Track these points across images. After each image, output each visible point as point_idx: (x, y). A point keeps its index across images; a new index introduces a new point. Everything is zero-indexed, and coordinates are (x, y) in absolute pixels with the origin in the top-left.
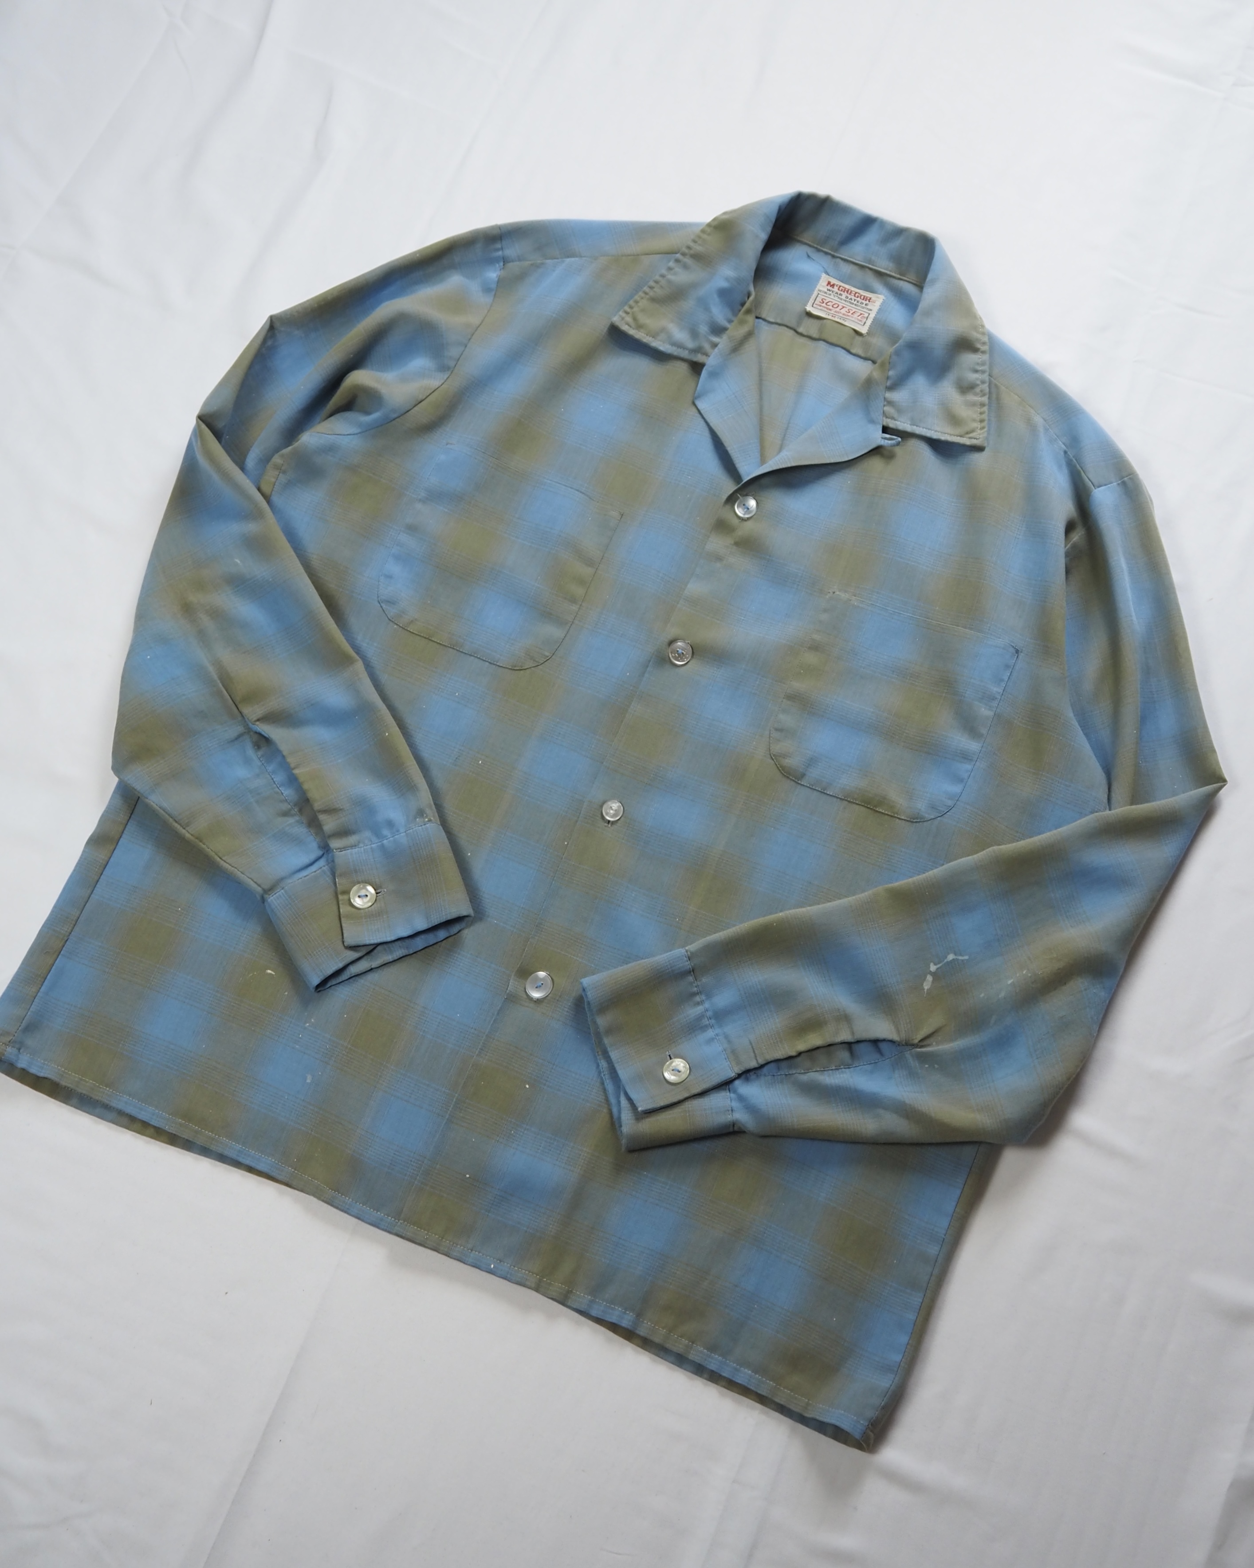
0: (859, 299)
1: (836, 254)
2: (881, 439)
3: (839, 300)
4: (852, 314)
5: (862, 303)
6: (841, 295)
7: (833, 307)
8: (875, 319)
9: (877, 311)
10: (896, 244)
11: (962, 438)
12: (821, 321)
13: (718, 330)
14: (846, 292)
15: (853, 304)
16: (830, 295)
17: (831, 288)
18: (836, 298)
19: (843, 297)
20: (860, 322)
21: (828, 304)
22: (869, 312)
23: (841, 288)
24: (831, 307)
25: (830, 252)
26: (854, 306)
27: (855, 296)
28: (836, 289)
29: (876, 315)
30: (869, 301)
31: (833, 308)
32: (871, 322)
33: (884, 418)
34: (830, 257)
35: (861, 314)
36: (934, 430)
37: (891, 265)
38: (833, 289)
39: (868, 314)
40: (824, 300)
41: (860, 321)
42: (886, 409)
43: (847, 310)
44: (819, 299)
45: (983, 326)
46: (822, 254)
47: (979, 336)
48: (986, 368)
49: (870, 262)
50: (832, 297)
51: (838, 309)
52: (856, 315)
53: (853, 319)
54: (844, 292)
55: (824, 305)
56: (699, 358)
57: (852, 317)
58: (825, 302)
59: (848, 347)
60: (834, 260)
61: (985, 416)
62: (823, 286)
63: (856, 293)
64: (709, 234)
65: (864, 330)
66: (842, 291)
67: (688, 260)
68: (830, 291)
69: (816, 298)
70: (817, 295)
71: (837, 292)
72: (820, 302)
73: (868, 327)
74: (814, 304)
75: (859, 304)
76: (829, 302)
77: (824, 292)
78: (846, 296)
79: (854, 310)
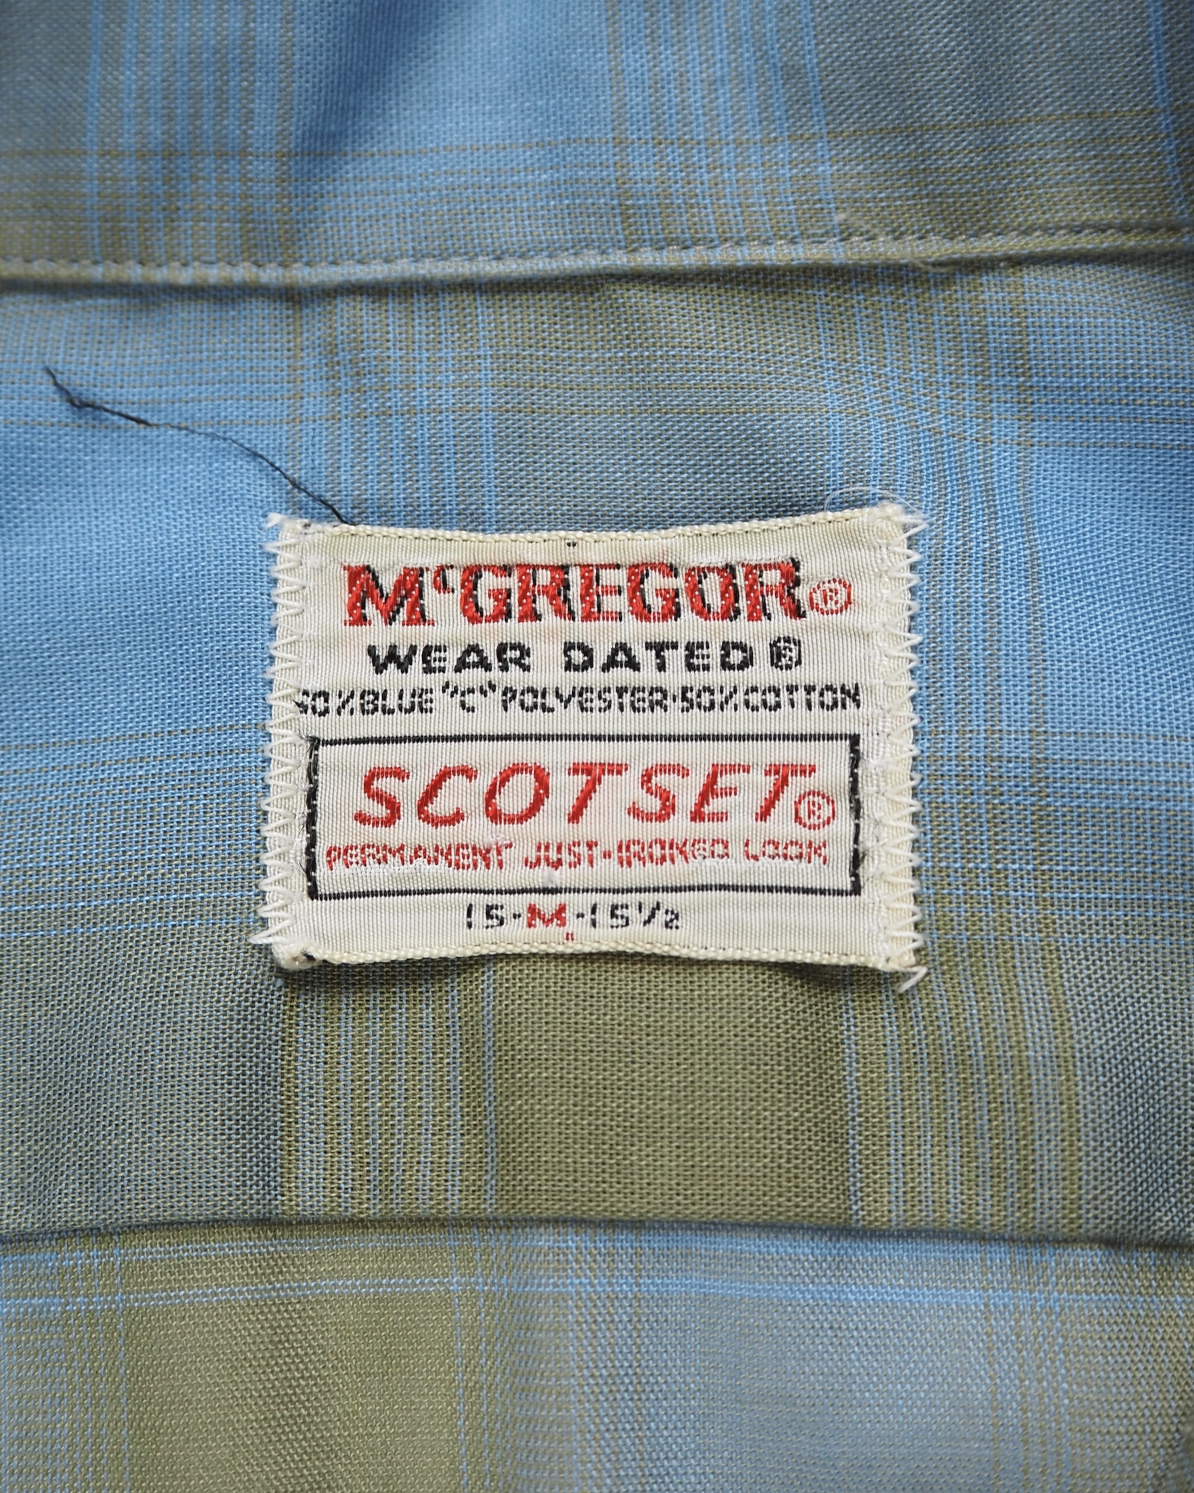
4: (697, 816)
7: (495, 816)
9: (906, 684)
14: (543, 604)
19: (548, 668)
21: (441, 806)
23: (488, 581)
25: (243, 273)
27: (643, 612)
30: (796, 612)
31: (505, 832)
38: (421, 635)
68: (403, 667)
69: (312, 795)
70: (305, 761)
71: (473, 649)
72: (361, 818)
73: (908, 885)
74: (320, 851)
75: (716, 677)
76: (444, 775)
77: (356, 702)
78: (569, 647)
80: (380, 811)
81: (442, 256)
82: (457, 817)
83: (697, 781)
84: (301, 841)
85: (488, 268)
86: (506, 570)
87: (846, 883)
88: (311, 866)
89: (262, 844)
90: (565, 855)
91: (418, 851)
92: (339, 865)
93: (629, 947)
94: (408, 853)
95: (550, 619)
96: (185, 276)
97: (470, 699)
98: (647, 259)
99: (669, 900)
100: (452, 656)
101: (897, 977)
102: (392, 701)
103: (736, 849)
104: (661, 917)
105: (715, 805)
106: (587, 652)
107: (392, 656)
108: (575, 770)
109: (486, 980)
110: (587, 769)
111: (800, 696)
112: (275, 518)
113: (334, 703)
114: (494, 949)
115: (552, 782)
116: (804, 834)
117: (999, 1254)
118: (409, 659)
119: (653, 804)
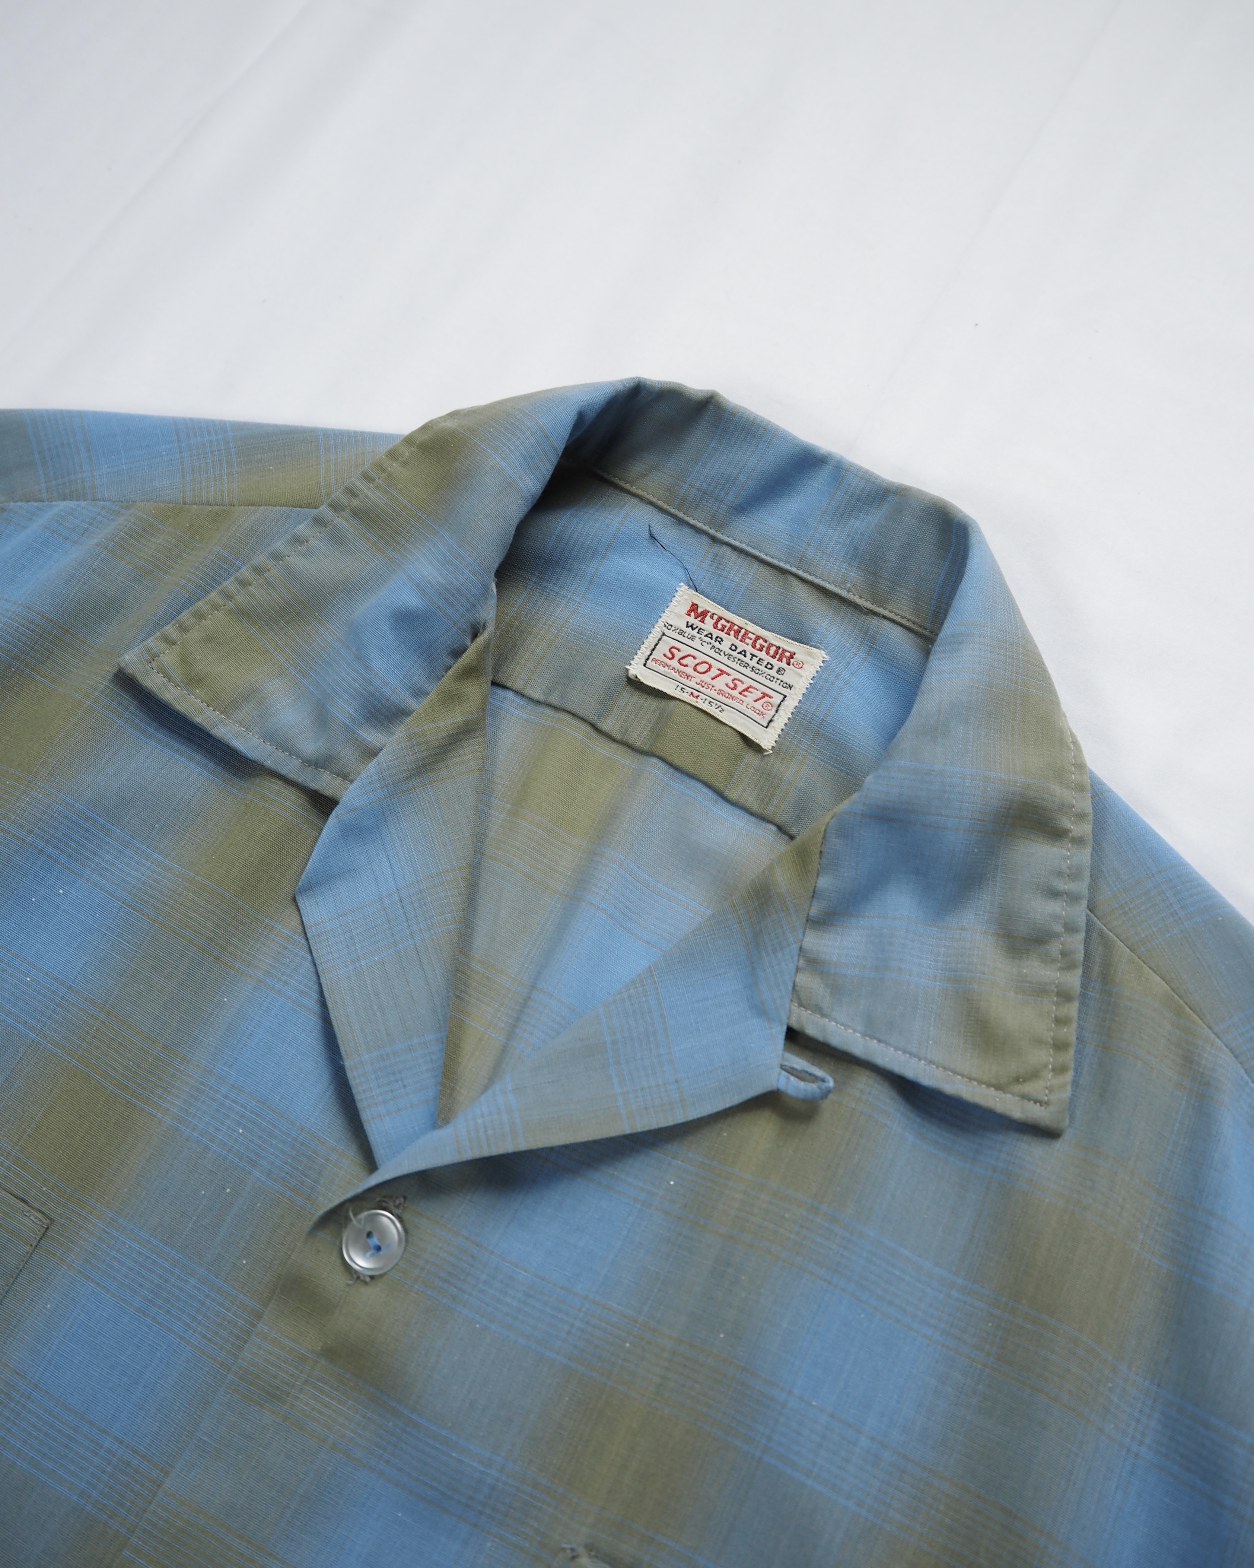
0: (762, 655)
1: (719, 535)
2: (778, 1070)
3: (712, 653)
4: (740, 693)
6: (720, 640)
7: (695, 670)
8: (797, 712)
9: (805, 691)
11: (1000, 1094)
12: (664, 703)
14: (732, 633)
15: (747, 666)
16: (692, 638)
17: (697, 622)
18: (706, 649)
19: (725, 646)
20: (758, 718)
21: (684, 661)
22: (785, 691)
23: (723, 622)
24: (690, 671)
25: (706, 528)
26: (747, 672)
27: (754, 646)
28: (708, 625)
29: (801, 702)
30: (788, 664)
32: (786, 721)
33: (795, 1007)
34: (705, 540)
35: (765, 695)
36: (925, 1059)
37: (854, 575)
38: (701, 625)
39: (781, 698)
40: (674, 650)
41: (760, 713)
42: (803, 979)
43: (729, 680)
44: (663, 648)
45: (1081, 766)
46: (688, 530)
47: (1068, 796)
48: (1082, 887)
49: (802, 561)
50: (696, 643)
51: (707, 678)
52: (750, 698)
53: (742, 707)
54: (728, 634)
55: (674, 663)
56: (328, 784)
57: (741, 703)
58: (678, 655)
59: (721, 785)
60: (715, 548)
61: (1070, 1033)
62: (678, 616)
63: (758, 638)
64: (405, 464)
65: (766, 741)
66: (722, 630)
67: (342, 522)
68: (693, 629)
69: (656, 645)
70: (659, 637)
71: (711, 634)
72: (665, 655)
73: (779, 732)
74: (651, 657)
75: (762, 668)
76: (689, 656)
77: (678, 631)
78: (733, 645)
79: (748, 682)
80: (670, 656)
82: (686, 666)
83: (745, 686)
84: (649, 653)
85: (763, 556)
86: (728, 622)
87: (765, 725)
89: (639, 649)
90: (706, 686)
91: (674, 669)
92: (654, 663)
93: (709, 711)
94: (671, 668)
95: (732, 637)
96: (692, 522)
97: (704, 643)
98: (800, 573)
100: (705, 633)
101: (766, 751)
102: (686, 635)
103: (745, 704)
104: (720, 709)
105: (746, 693)
106: (736, 648)
109: (673, 703)
110: (721, 671)
112: (682, 584)
113: (673, 628)
115: (712, 669)
116: (762, 710)
117: (753, 819)
118: (695, 629)
119: (732, 686)
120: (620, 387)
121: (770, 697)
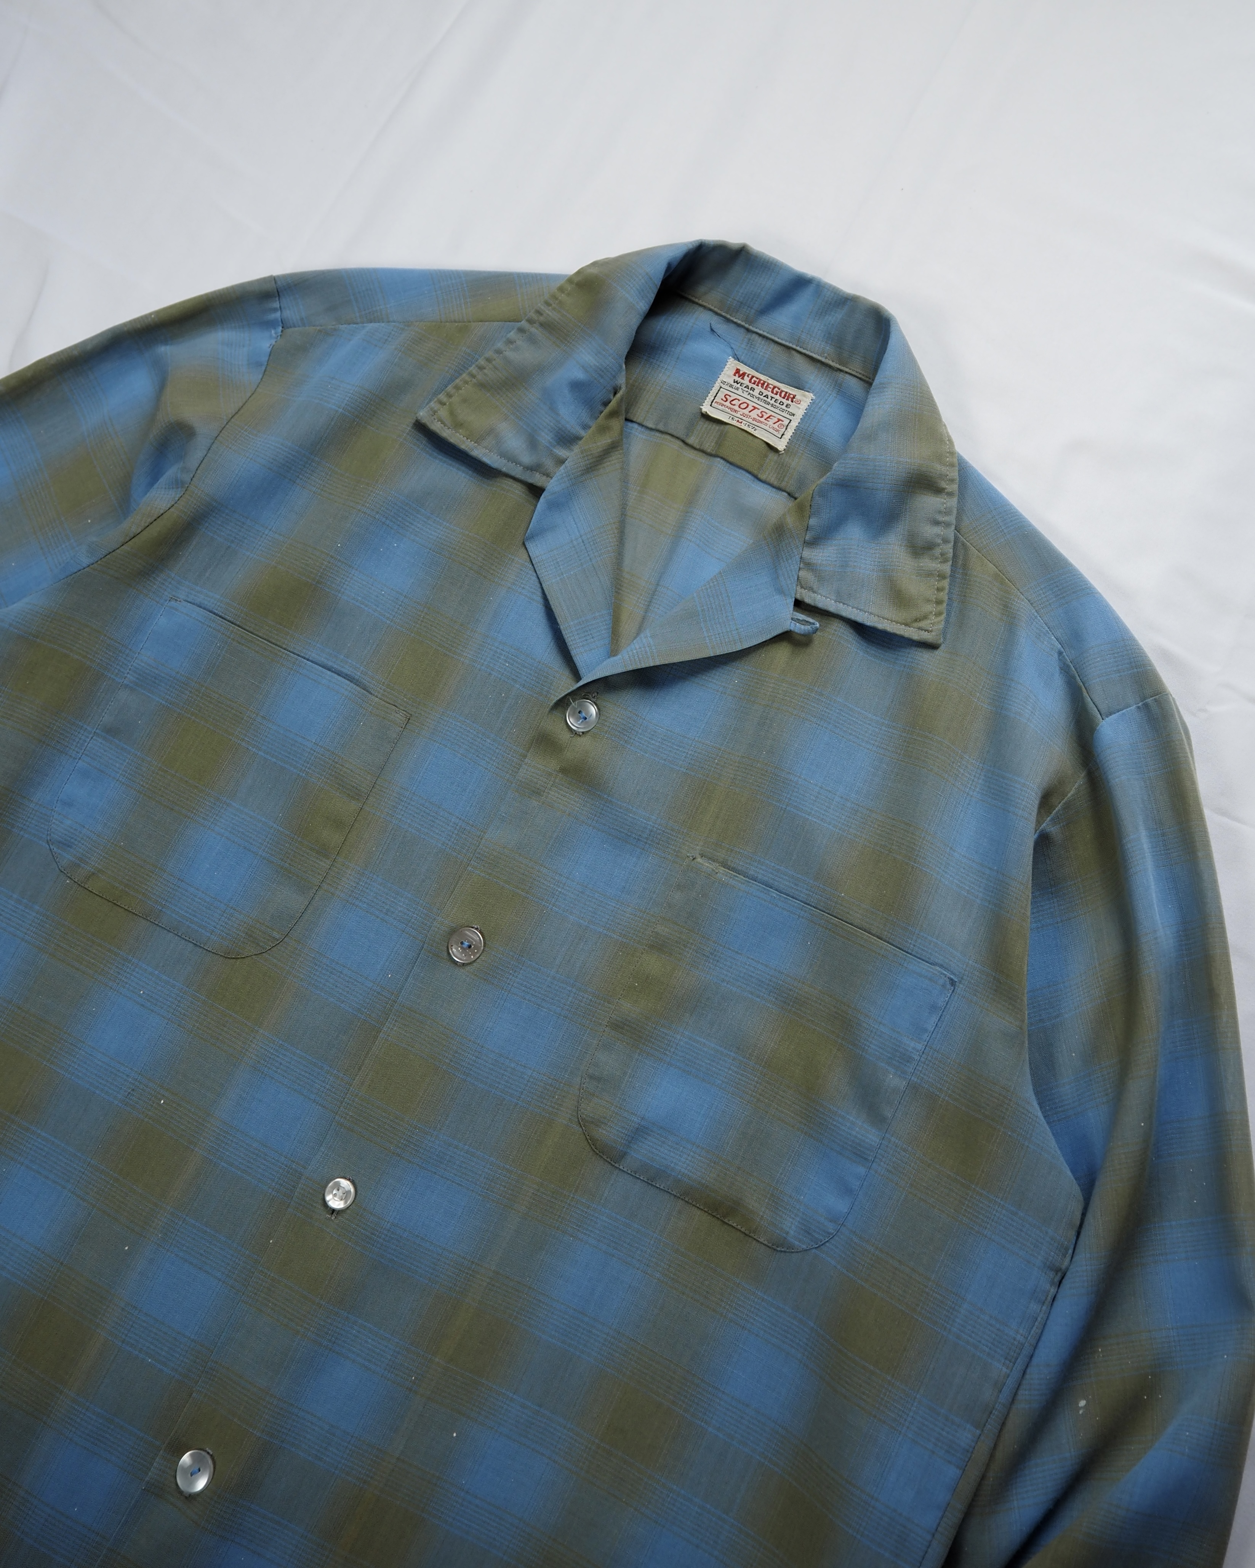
0: (777, 397)
1: (751, 328)
2: (791, 620)
3: (749, 397)
4: (765, 419)
5: (782, 403)
6: (753, 389)
7: (739, 407)
8: (798, 429)
9: (801, 417)
10: (837, 316)
11: (907, 628)
12: (723, 427)
13: (567, 439)
14: (760, 385)
15: (768, 404)
16: (737, 389)
17: (739, 380)
18: (745, 395)
19: (756, 393)
20: (775, 433)
21: (733, 402)
22: (791, 417)
23: (754, 379)
24: (736, 408)
25: (743, 324)
26: (769, 407)
27: (772, 392)
28: (746, 381)
29: (799, 423)
30: (792, 402)
31: (740, 409)
32: (791, 434)
33: (799, 589)
34: (742, 330)
35: (779, 420)
36: (868, 612)
37: (830, 349)
38: (742, 381)
39: (789, 421)
40: (727, 396)
41: (777, 431)
42: (802, 574)
43: (758, 412)
44: (721, 395)
45: (952, 453)
46: (732, 325)
48: (952, 518)
49: (798, 341)
50: (740, 392)
51: (746, 411)
52: (771, 422)
53: (767, 428)
54: (758, 385)
55: (728, 404)
56: (537, 479)
57: (766, 425)
58: (730, 399)
59: (755, 472)
60: (749, 336)
61: (944, 595)
62: (729, 376)
63: (775, 387)
64: (569, 295)
65: (781, 445)
66: (754, 383)
67: (534, 330)
68: (738, 384)
69: (717, 393)
70: (718, 389)
71: (748, 386)
72: (722, 399)
73: (788, 441)
74: (715, 401)
75: (777, 405)
76: (736, 399)
77: (729, 385)
79: (770, 413)
80: (725, 400)
81: (771, 334)
82: (734, 405)
83: (768, 415)
84: (713, 398)
85: (776, 339)
86: (757, 378)
87: (780, 437)
88: (712, 402)
91: (727, 407)
92: (716, 404)
93: (748, 430)
95: (760, 387)
96: (735, 320)
99: (756, 427)
100: (745, 386)
103: (768, 426)
105: (768, 419)
106: (762, 393)
107: (737, 382)
108: (753, 406)
109: (728, 426)
111: (787, 412)
112: (730, 357)
113: (726, 384)
114: (730, 423)
115: (749, 406)
116: (778, 428)
120: (691, 247)
121: (782, 421)
